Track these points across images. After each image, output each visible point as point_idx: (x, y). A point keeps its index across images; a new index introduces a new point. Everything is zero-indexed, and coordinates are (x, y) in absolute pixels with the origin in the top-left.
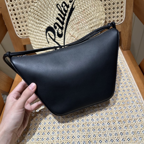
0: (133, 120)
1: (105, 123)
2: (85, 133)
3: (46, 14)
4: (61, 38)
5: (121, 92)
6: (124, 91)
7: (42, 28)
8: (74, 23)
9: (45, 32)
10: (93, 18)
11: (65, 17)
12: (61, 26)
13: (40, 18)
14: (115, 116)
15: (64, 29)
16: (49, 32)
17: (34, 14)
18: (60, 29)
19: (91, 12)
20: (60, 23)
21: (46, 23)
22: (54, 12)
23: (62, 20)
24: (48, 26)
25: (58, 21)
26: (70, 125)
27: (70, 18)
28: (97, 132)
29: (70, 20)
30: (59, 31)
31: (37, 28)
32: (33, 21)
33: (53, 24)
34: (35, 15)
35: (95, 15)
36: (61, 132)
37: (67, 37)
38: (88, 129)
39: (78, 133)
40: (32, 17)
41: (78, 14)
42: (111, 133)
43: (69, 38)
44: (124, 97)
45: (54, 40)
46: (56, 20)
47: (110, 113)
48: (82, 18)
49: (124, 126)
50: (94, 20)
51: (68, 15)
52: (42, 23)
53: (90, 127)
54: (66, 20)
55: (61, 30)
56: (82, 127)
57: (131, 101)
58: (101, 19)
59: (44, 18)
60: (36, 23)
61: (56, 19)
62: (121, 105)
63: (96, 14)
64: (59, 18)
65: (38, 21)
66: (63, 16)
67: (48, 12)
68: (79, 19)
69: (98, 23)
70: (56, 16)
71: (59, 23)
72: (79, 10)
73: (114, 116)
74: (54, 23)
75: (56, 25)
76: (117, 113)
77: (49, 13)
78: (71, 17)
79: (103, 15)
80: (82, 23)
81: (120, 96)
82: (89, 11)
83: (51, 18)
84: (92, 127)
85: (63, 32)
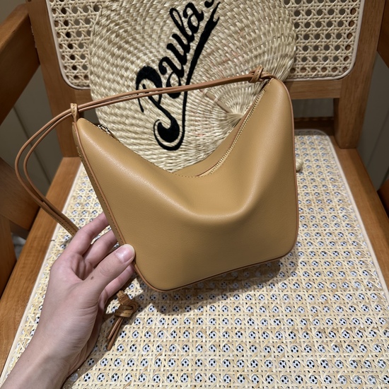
0: (356, 331)
1: (282, 332)
2: (231, 355)
3: (139, 33)
4: (177, 100)
5: (329, 257)
6: (336, 254)
7: (127, 69)
8: (214, 61)
9: (134, 82)
10: (264, 53)
11: (191, 44)
12: (179, 67)
13: (124, 44)
14: (310, 318)
15: (186, 76)
16: (146, 82)
17: (107, 31)
18: (174, 76)
19: (260, 37)
20: (176, 59)
21: (138, 58)
22: (162, 29)
23: (181, 50)
24: (144, 65)
25: (170, 54)
26: (190, 331)
27: (204, 48)
28: (261, 354)
29: (204, 52)
30: (172, 81)
31: (115, 69)
32: (104, 49)
33: (158, 62)
34: (112, 33)
35: (269, 43)
36: (168, 346)
37: (192, 98)
38: (237, 344)
39: (212, 352)
40: (101, 38)
41: (226, 39)
42: (297, 359)
43: (197, 101)
44: (336, 270)
45: (157, 104)
46: (165, 51)
47: (296, 308)
48: (234, 49)
49: (333, 344)
50: (266, 58)
51: (199, 38)
52: (129, 56)
53: (244, 341)
54: (192, 52)
55: (177, 79)
56: (222, 339)
57: (353, 282)
58: (284, 56)
59: (134, 43)
60: (113, 55)
61: (165, 47)
62: (326, 290)
63: (273, 42)
64: (174, 45)
65: (119, 50)
66: (185, 42)
67: (146, 28)
68: (227, 53)
69: (276, 65)
70: (165, 40)
71: (173, 59)
72: (229, 29)
73: (307, 317)
74: (161, 57)
75: (165, 64)
76: (314, 311)
77: (149, 31)
78: (205, 46)
79: (289, 44)
80: (233, 62)
81: (326, 266)
82: (255, 33)
83: (154, 44)
84: (248, 341)
85: (182, 82)
